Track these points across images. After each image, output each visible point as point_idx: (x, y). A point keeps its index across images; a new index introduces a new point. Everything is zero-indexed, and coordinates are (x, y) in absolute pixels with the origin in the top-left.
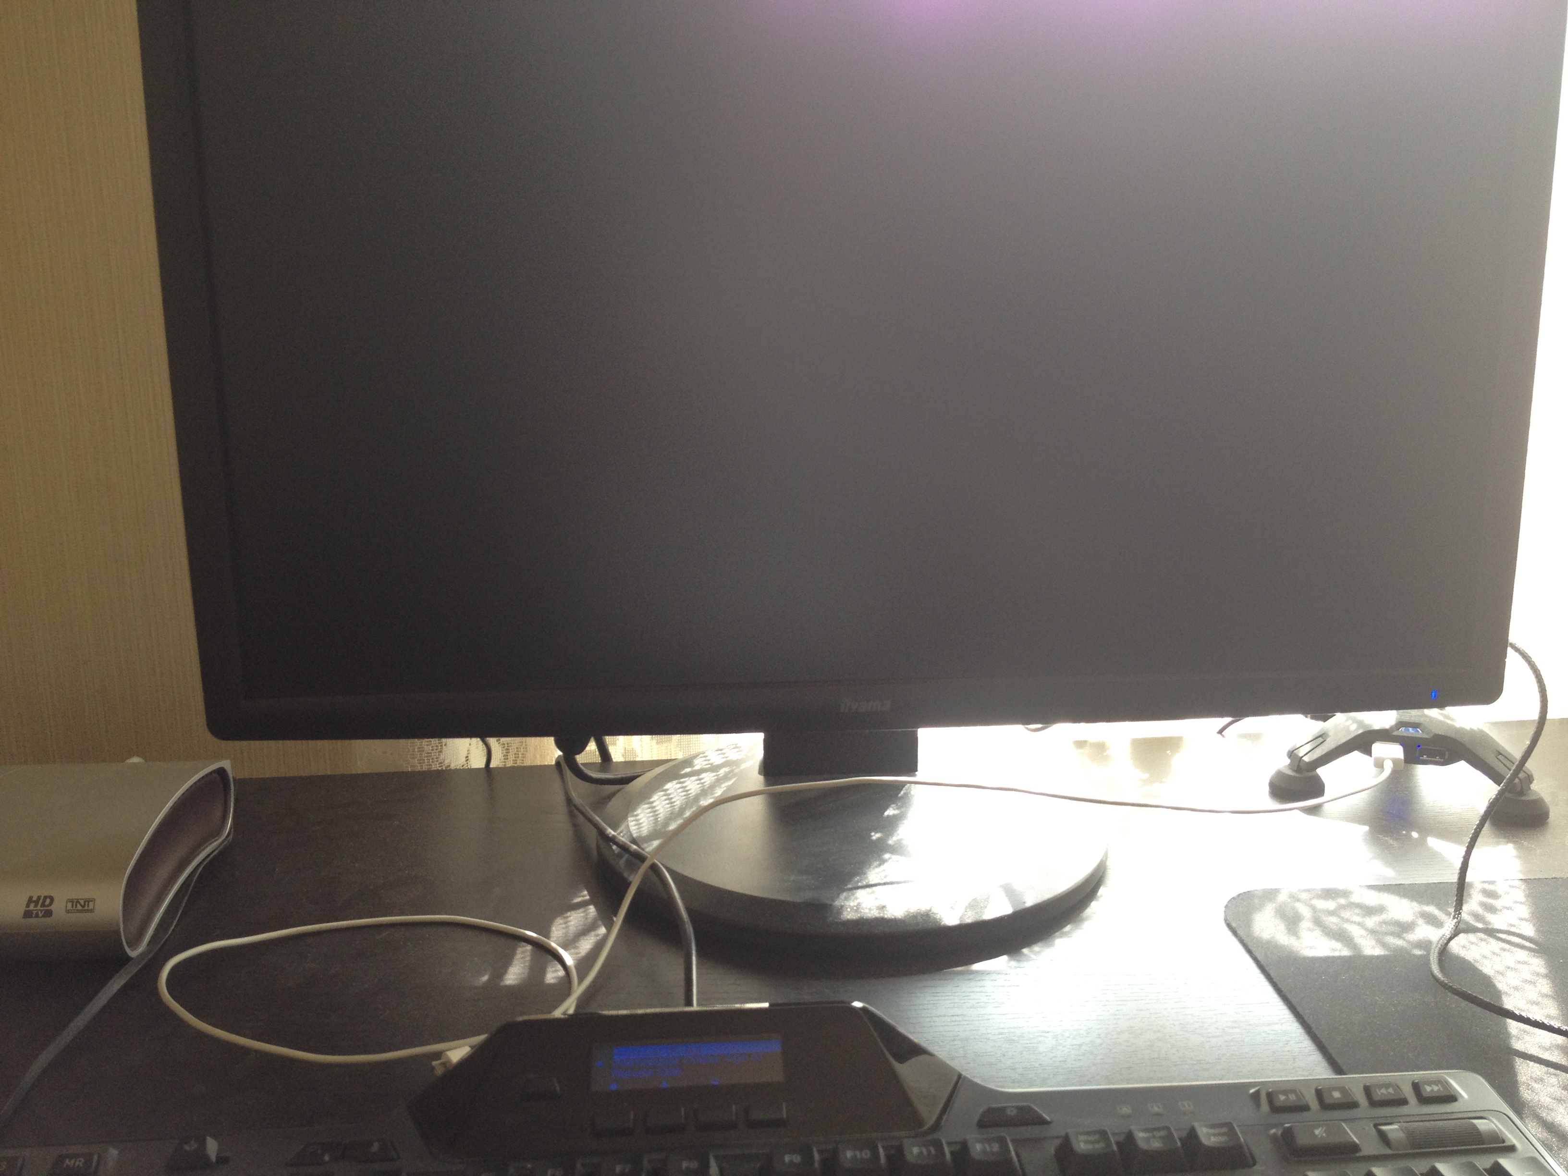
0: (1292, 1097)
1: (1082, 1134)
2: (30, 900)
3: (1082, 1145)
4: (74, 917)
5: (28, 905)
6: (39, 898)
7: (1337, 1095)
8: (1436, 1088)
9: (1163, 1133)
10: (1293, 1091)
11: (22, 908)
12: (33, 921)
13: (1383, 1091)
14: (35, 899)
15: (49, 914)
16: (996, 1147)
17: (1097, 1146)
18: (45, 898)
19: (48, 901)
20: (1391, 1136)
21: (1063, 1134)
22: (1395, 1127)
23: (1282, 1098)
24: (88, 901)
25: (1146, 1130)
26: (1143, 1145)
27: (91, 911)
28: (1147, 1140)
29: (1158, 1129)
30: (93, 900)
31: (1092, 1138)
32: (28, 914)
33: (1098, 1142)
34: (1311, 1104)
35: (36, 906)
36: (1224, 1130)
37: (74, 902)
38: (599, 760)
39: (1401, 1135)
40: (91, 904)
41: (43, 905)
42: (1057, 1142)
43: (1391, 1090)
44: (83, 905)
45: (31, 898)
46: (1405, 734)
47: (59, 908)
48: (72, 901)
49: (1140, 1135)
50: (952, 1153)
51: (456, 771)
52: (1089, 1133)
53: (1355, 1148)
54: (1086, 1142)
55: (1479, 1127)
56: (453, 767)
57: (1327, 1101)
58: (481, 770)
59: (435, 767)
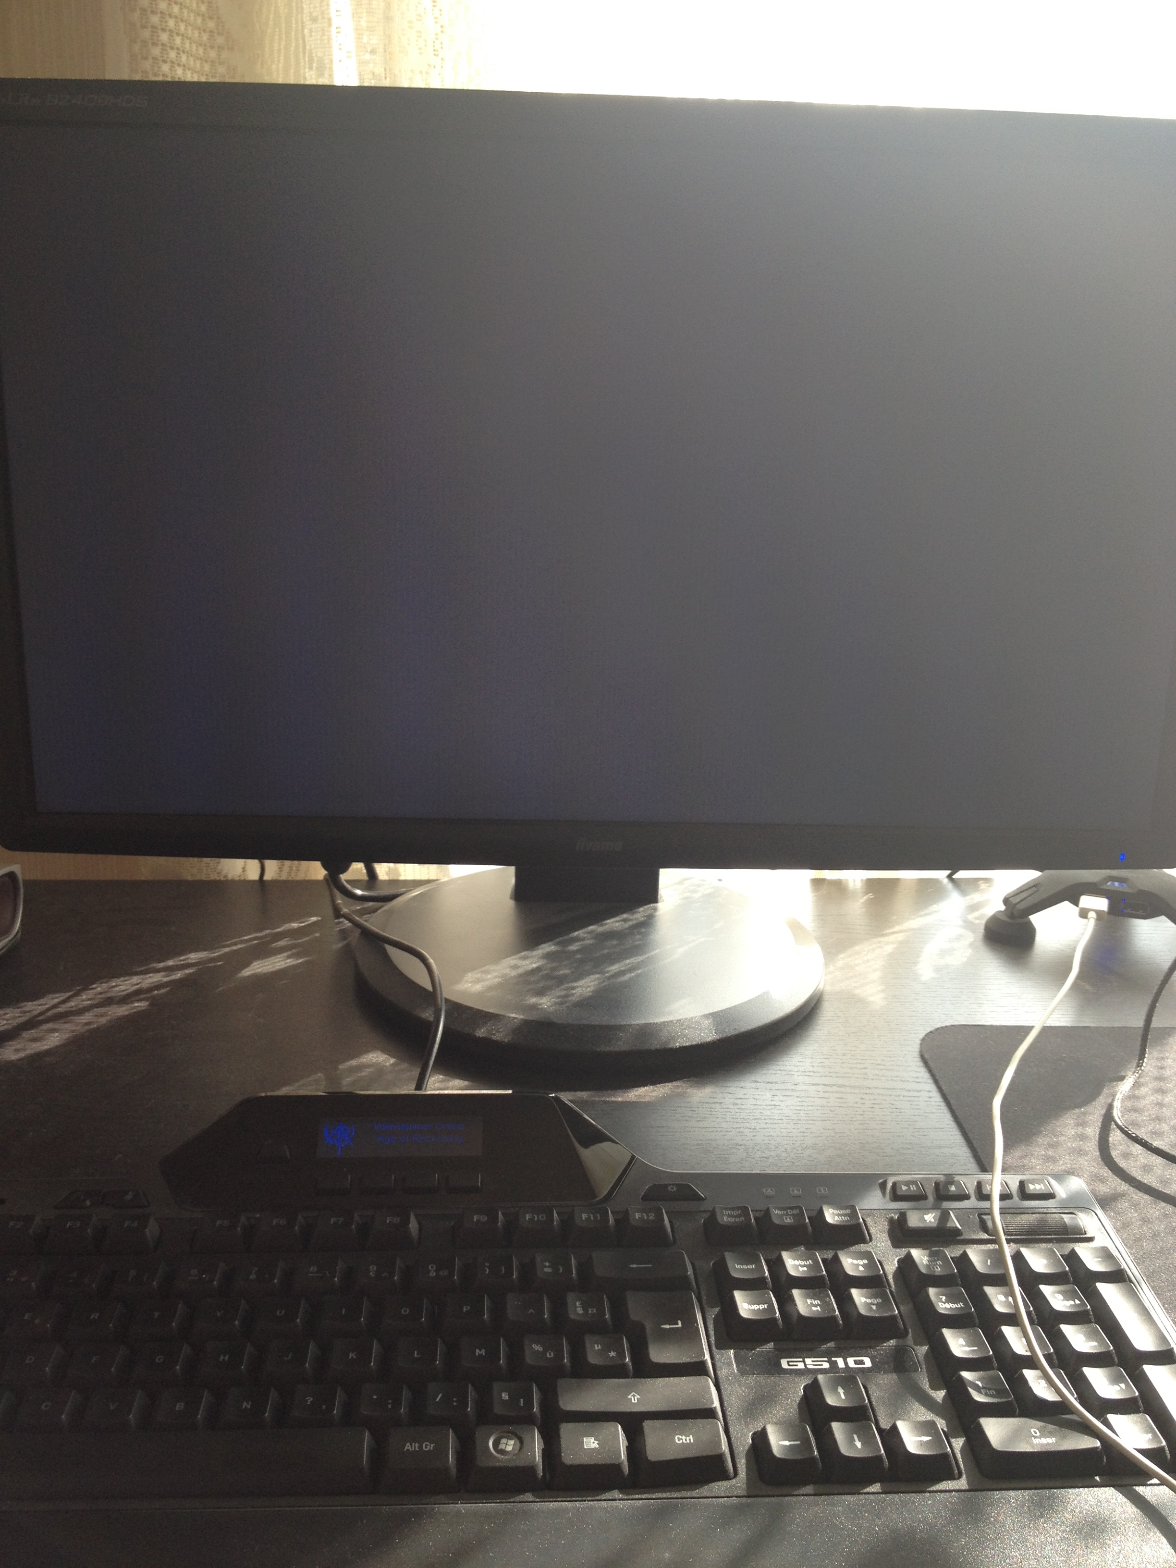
0: (913, 1188)
1: (726, 1209)
3: (725, 1219)
7: (952, 1188)
8: (1038, 1187)
9: (796, 1212)
10: (915, 1183)
16: (652, 1216)
17: (737, 1220)
20: (990, 1224)
21: (711, 1209)
23: (904, 1188)
25: (781, 1209)
26: (776, 1221)
28: (781, 1216)
29: (793, 1209)
31: (735, 1213)
33: (739, 1216)
34: (928, 1194)
36: (848, 1211)
38: (366, 878)
42: (706, 1215)
46: (1112, 888)
49: (775, 1212)
50: (615, 1220)
51: (233, 881)
52: (733, 1209)
53: (955, 1232)
54: (729, 1216)
55: (1068, 1221)
56: (230, 877)
58: (254, 881)
59: (213, 877)
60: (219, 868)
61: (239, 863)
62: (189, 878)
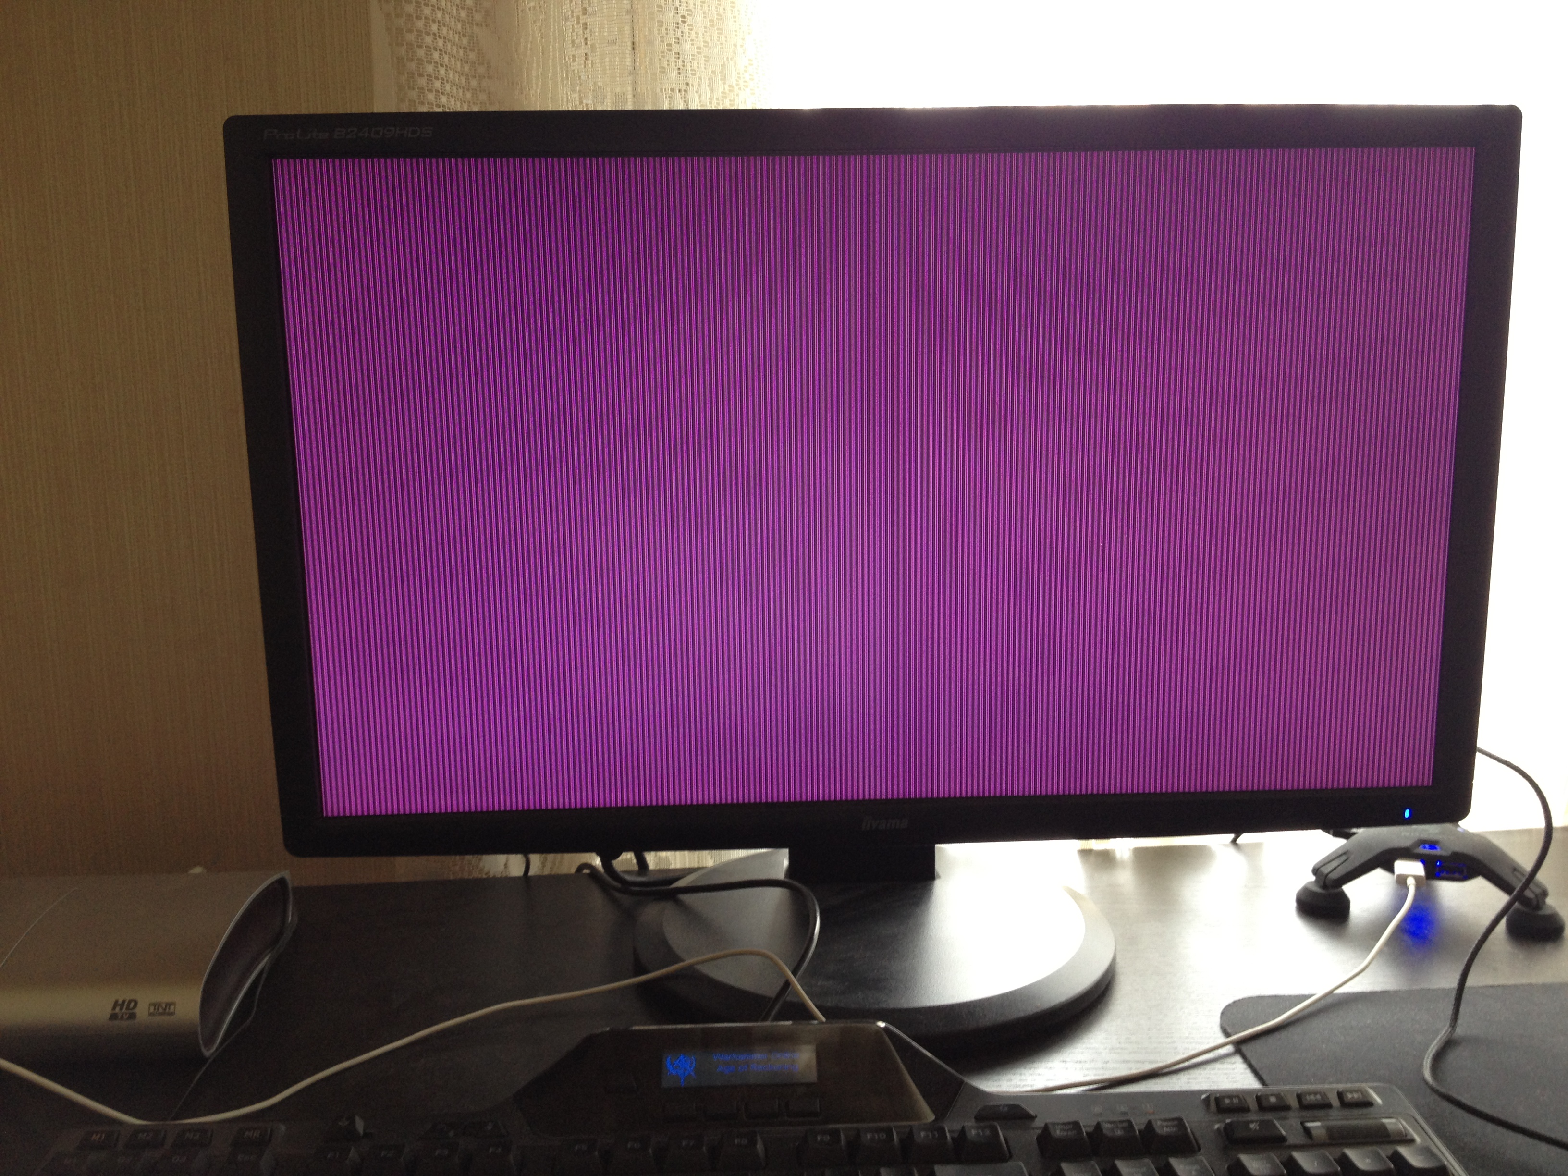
0: (1236, 1101)
1: (1060, 1124)
2: (116, 1003)
3: (1058, 1132)
4: (158, 1019)
5: (114, 1008)
6: (124, 1002)
7: (1273, 1099)
8: (1356, 1096)
9: (1125, 1125)
10: (1238, 1097)
11: (108, 1011)
12: (116, 1022)
13: (1312, 1097)
14: (120, 1002)
15: (132, 1016)
16: (988, 1132)
17: (1070, 1133)
18: (130, 1001)
19: (132, 1004)
20: (1314, 1132)
21: (1044, 1125)
22: (1318, 1124)
23: (1227, 1101)
24: (169, 1005)
25: (1110, 1122)
26: (1108, 1134)
27: (172, 1014)
28: (1112, 1130)
29: (1121, 1122)
30: (174, 1004)
31: (1067, 1127)
32: (113, 1017)
33: (1071, 1130)
34: (1251, 1107)
35: (121, 1009)
36: (1176, 1122)
37: (157, 1005)
38: (636, 868)
39: (1323, 1132)
40: (172, 1007)
41: (128, 1008)
42: (1039, 1132)
43: (1318, 1097)
44: (164, 1009)
45: (116, 1002)
46: (1425, 852)
47: (142, 1012)
48: (154, 1005)
49: (1106, 1126)
50: (953, 1138)
51: (496, 879)
52: (1065, 1124)
53: (1283, 1139)
54: (1062, 1131)
55: (1389, 1127)
56: (491, 874)
57: (1265, 1104)
58: (519, 878)
59: (476, 874)
60: (481, 864)
61: (501, 859)
62: (451, 877)
